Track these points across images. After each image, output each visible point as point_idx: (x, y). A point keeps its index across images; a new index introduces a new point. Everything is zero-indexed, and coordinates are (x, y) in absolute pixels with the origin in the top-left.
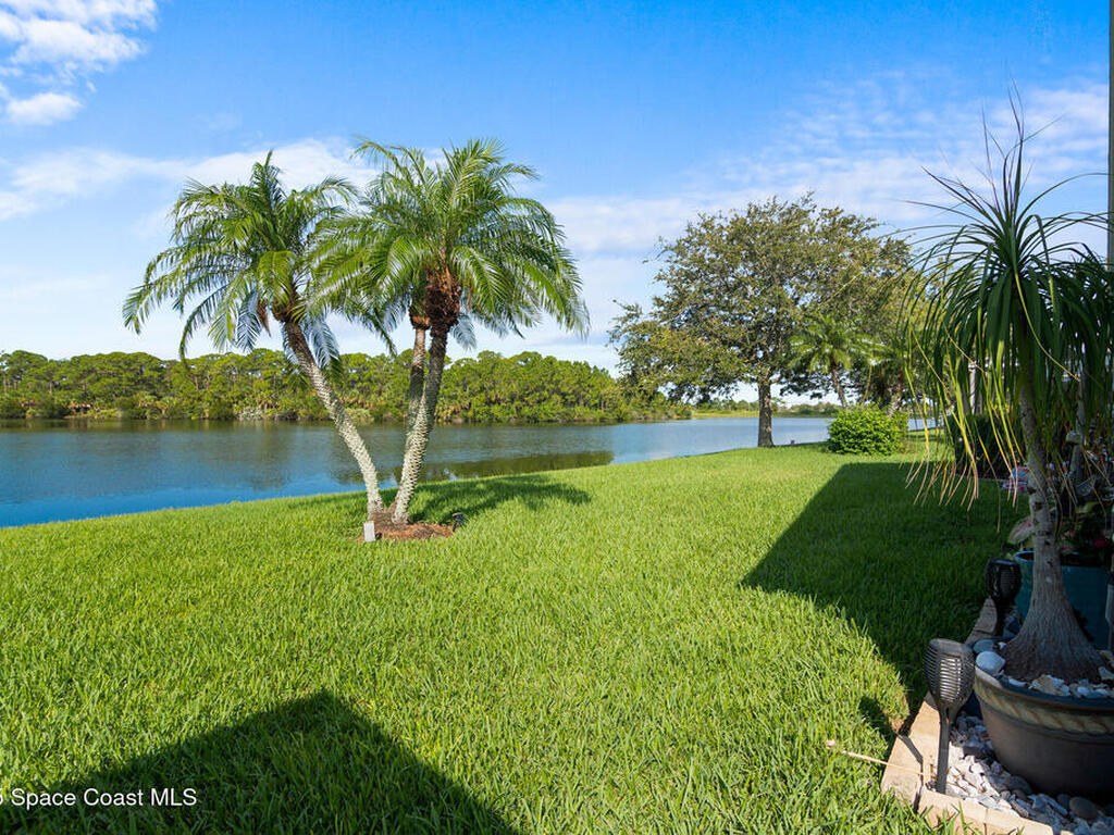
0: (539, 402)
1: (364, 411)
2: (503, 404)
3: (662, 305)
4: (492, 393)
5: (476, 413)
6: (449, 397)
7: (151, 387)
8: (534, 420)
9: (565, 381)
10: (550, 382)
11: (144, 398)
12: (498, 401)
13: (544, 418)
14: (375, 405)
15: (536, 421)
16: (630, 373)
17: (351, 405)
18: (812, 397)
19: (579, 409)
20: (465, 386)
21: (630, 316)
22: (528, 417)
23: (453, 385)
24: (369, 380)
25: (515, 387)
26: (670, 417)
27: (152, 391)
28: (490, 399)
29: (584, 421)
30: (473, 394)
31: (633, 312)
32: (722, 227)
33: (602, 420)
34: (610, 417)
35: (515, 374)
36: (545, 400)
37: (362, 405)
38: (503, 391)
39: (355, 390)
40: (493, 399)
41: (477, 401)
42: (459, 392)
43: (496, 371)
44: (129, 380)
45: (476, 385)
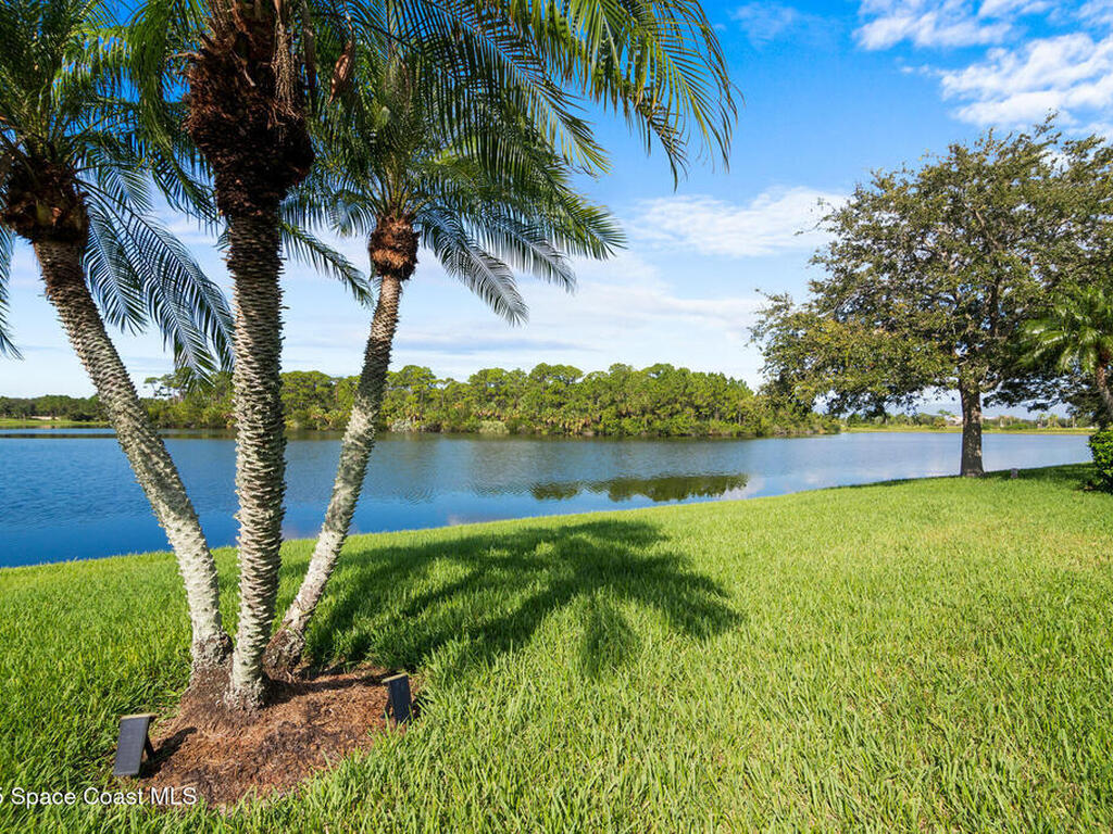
0: (671, 415)
1: (500, 423)
2: (634, 417)
3: (822, 290)
4: (622, 406)
5: (606, 426)
6: (581, 410)
7: (323, 401)
8: (665, 435)
9: (699, 393)
10: (683, 394)
11: (316, 411)
12: (628, 414)
13: (678, 432)
14: (510, 418)
15: (668, 434)
16: (778, 378)
17: (488, 418)
18: (1030, 409)
19: (714, 423)
20: (596, 399)
21: (779, 309)
22: (660, 431)
23: (584, 398)
24: (506, 394)
25: (645, 400)
26: (816, 432)
27: (323, 405)
28: (620, 412)
29: (720, 435)
30: (603, 407)
31: (781, 304)
32: (906, 184)
33: (739, 434)
34: (748, 431)
35: (646, 387)
36: (678, 412)
37: (499, 418)
38: (633, 404)
39: (492, 403)
40: (624, 412)
41: (608, 413)
42: (590, 406)
43: (628, 384)
44: (304, 394)
45: (606, 398)
